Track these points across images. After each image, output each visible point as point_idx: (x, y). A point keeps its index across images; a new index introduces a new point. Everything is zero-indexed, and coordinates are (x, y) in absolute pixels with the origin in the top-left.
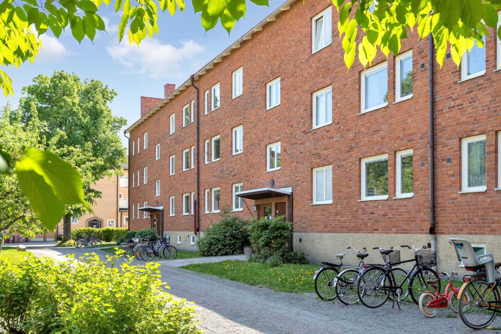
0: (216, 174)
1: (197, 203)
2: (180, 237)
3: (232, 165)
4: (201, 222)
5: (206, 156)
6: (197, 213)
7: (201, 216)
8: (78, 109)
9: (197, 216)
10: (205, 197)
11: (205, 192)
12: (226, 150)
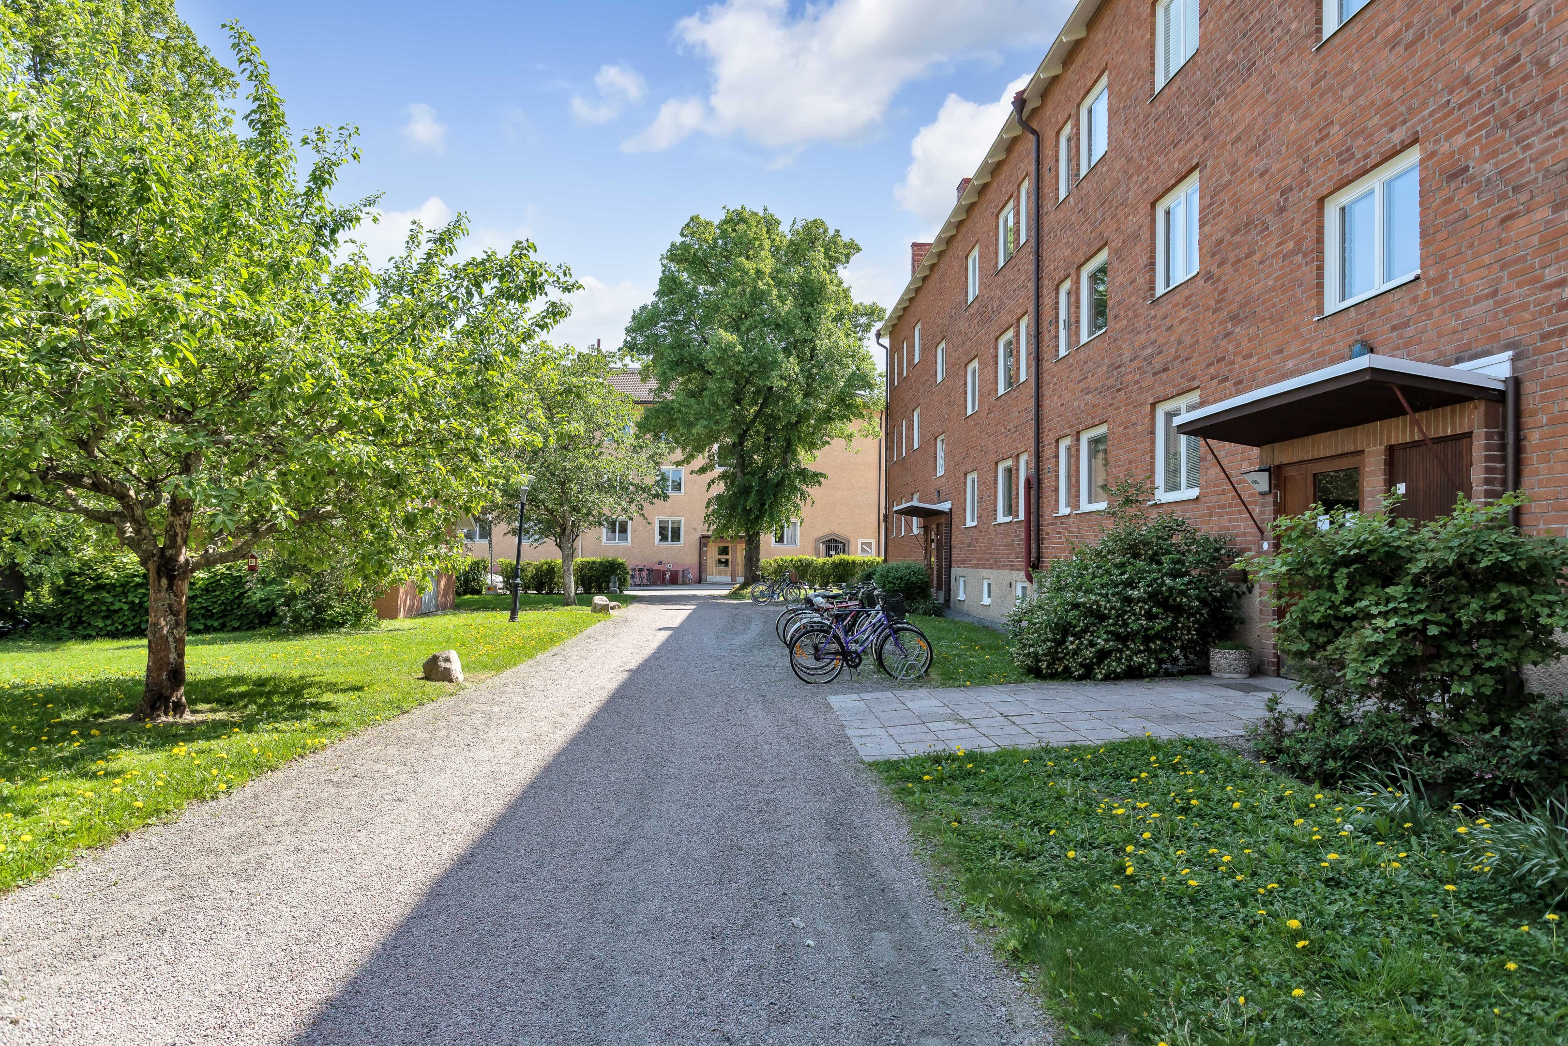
0: (1092, 382)
1: (1034, 483)
2: (989, 585)
3: (1153, 335)
4: (1046, 544)
5: (1063, 334)
6: (1033, 517)
7: (1045, 523)
8: (769, 285)
9: (1033, 524)
10: (1057, 463)
11: (1057, 447)
12: (1130, 288)
